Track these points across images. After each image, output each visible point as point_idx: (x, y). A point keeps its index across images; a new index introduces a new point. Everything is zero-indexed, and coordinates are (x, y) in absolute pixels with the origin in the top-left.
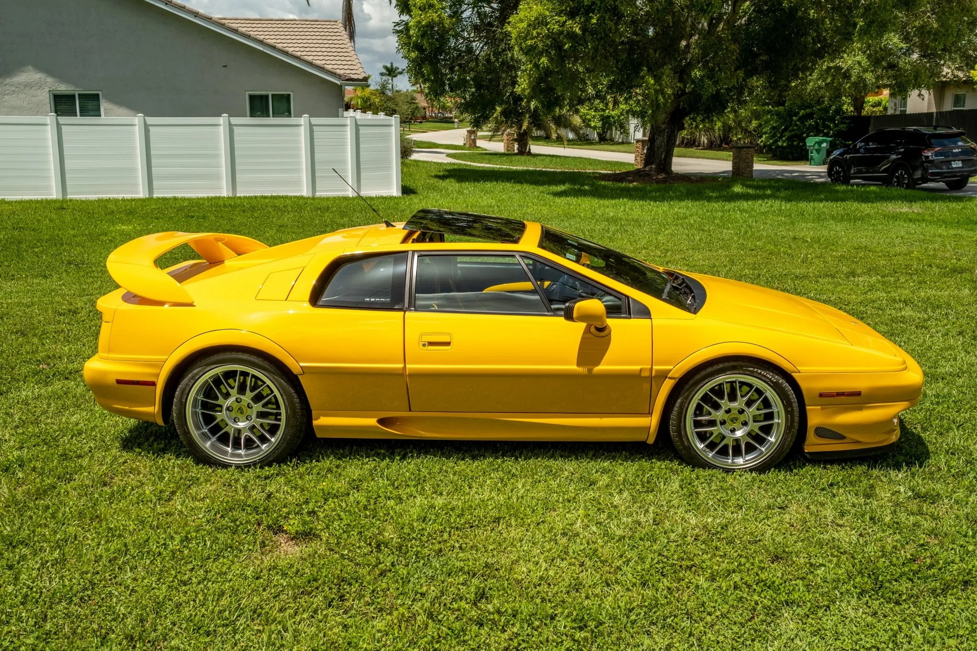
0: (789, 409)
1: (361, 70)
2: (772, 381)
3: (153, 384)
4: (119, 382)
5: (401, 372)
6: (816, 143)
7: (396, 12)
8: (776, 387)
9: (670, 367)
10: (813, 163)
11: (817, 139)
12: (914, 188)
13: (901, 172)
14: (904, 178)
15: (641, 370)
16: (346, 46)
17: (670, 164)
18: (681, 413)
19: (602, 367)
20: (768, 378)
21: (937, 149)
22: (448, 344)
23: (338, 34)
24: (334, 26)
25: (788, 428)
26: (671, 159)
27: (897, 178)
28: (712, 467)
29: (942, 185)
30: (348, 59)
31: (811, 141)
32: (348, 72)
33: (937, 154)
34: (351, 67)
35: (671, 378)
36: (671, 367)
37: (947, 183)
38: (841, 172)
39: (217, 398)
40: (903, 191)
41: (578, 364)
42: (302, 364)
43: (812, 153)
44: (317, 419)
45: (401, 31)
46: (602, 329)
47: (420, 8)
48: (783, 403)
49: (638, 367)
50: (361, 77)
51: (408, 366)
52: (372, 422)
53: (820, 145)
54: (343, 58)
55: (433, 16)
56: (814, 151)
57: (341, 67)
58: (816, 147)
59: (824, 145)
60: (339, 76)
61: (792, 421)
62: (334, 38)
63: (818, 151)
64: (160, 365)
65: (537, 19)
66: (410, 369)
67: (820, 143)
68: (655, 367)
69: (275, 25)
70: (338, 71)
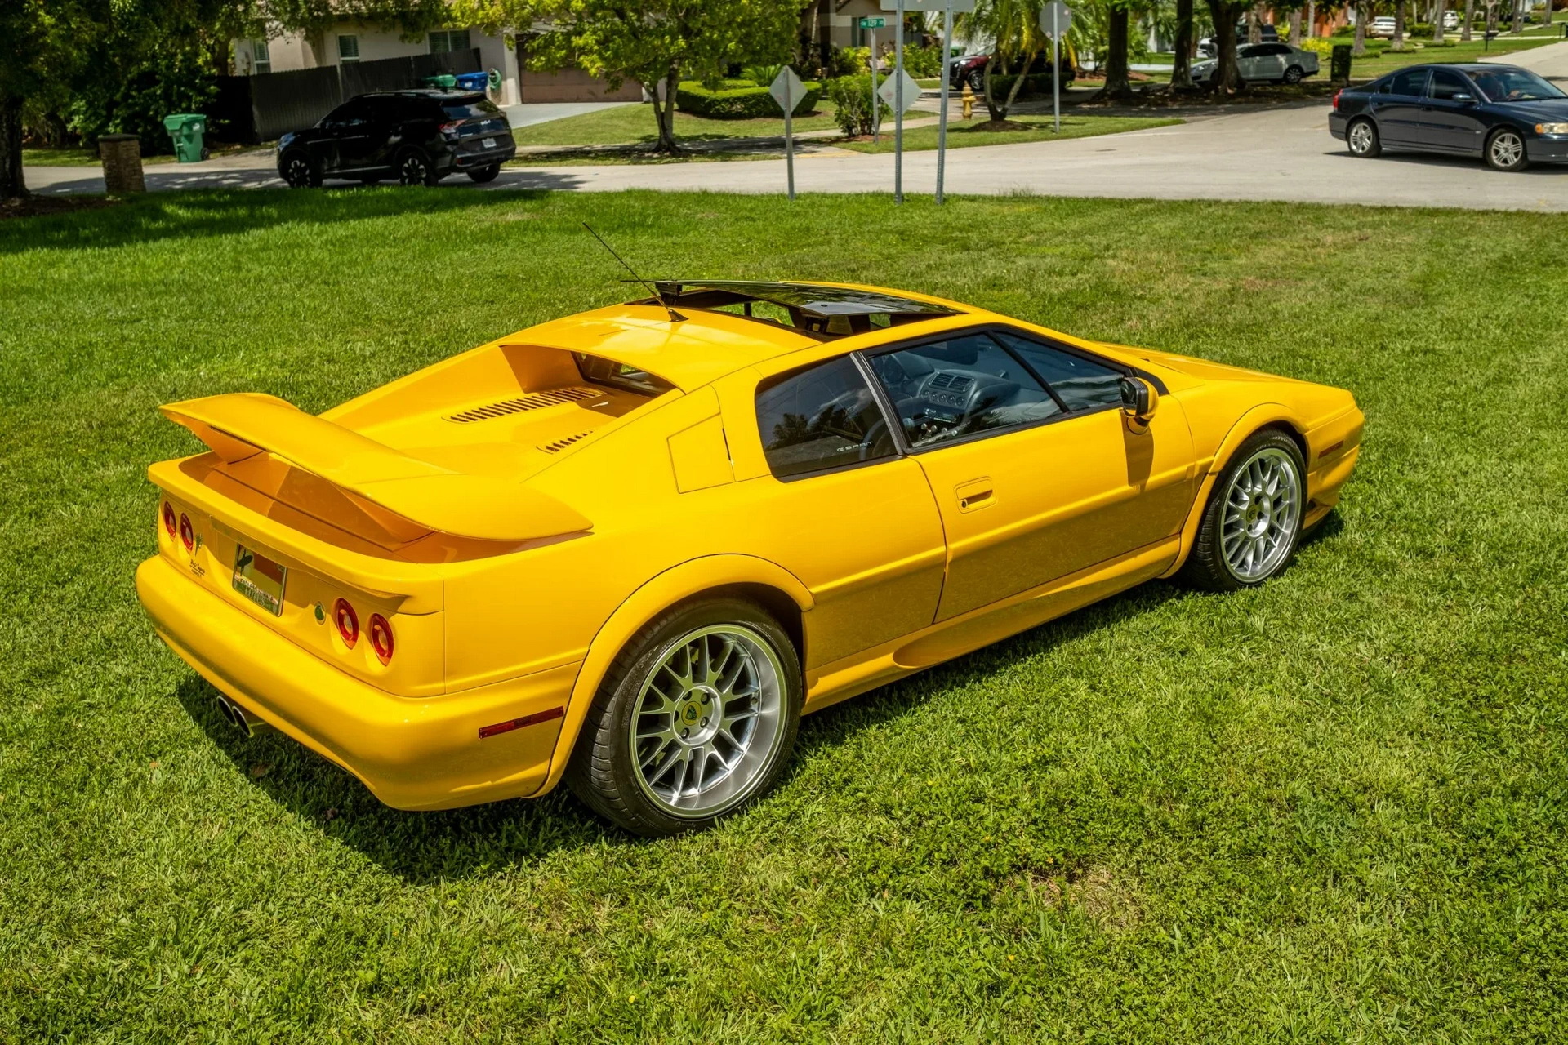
4: (486, 732)
6: (184, 124)
10: (184, 158)
11: (184, 117)
12: (437, 185)
13: (413, 162)
14: (419, 171)
15: (1188, 470)
17: (21, 177)
19: (1154, 479)
21: (459, 123)
22: (985, 495)
26: (21, 170)
27: (406, 170)
29: (463, 177)
31: (174, 122)
33: (461, 130)
35: (1211, 474)
36: (1213, 458)
37: (471, 174)
38: (305, 169)
40: (420, 190)
41: (1131, 482)
43: (179, 142)
44: (813, 685)
49: (1183, 469)
51: (950, 547)
52: (886, 661)
53: (190, 128)
56: (183, 139)
58: (185, 131)
59: (197, 127)
63: (189, 138)
67: (189, 124)
68: (1199, 462)
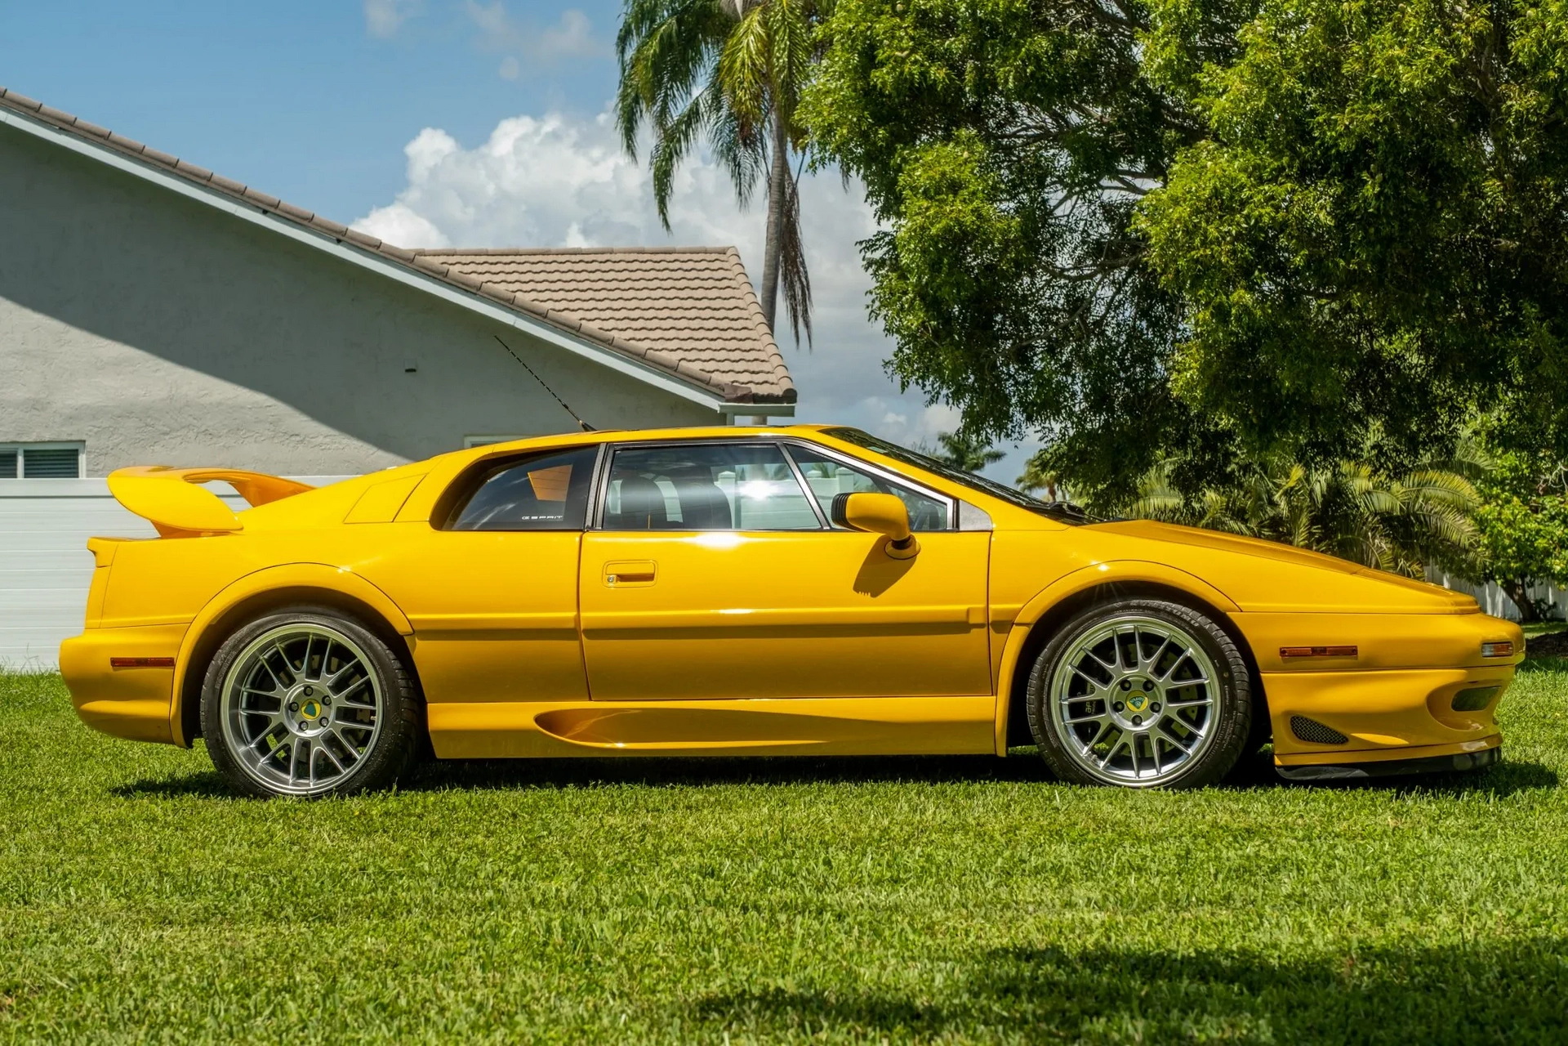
0: (1226, 675)
1: (781, 372)
2: (1192, 626)
3: (169, 663)
4: (117, 663)
5: (572, 625)
7: (869, 210)
8: (1201, 636)
9: (1018, 606)
15: (968, 611)
16: (744, 314)
18: (1042, 688)
20: (1185, 621)
22: (649, 577)
23: (725, 283)
24: (717, 265)
25: (1228, 708)
28: (1102, 783)
30: (747, 345)
32: (745, 377)
34: (755, 366)
35: (1019, 624)
36: (1020, 606)
39: (273, 687)
42: (410, 617)
44: (433, 714)
45: (881, 263)
46: (903, 544)
47: (925, 192)
48: (1214, 664)
49: (964, 607)
50: (778, 391)
51: (583, 614)
52: (527, 721)
54: (733, 344)
55: (959, 210)
57: (726, 366)
60: (717, 391)
61: (1233, 697)
62: (714, 293)
64: (181, 628)
65: (1216, 193)
66: (587, 619)
68: (992, 606)
69: (554, 266)
70: (717, 377)
